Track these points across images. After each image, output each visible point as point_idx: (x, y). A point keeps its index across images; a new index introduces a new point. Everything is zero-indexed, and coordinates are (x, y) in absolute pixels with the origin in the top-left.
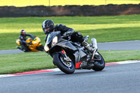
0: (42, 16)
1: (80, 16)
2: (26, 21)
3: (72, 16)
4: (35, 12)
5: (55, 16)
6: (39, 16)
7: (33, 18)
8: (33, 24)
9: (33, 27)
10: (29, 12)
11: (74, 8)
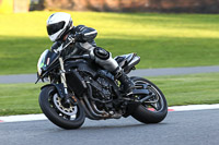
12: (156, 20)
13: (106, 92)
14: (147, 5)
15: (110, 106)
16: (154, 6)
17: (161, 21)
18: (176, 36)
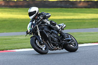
0: (68, 8)
1: (94, 8)
2: (57, 11)
3: (89, 8)
4: (63, 5)
5: (77, 7)
6: (65, 8)
7: (61, 9)
8: (61, 13)
9: (61, 15)
10: (59, 5)
11: (90, 3)
12: (7, 11)
13: (56, 39)
14: (3, 4)
15: (58, 45)
16: (6, 4)
17: (10, 11)
18: (16, 18)
